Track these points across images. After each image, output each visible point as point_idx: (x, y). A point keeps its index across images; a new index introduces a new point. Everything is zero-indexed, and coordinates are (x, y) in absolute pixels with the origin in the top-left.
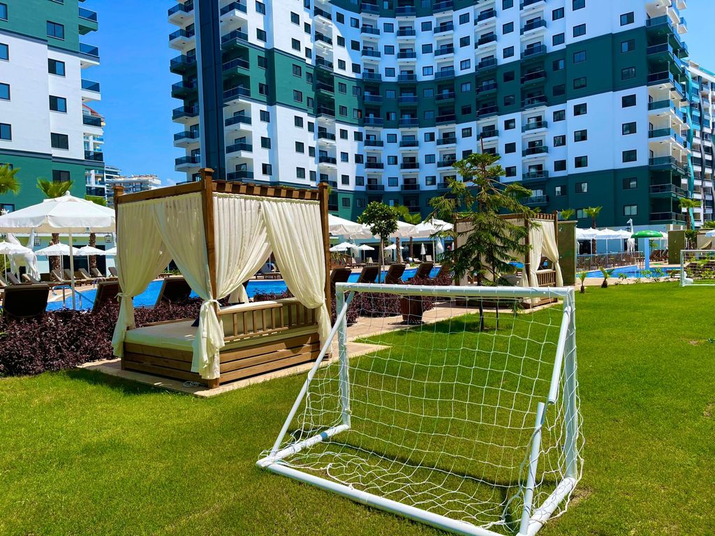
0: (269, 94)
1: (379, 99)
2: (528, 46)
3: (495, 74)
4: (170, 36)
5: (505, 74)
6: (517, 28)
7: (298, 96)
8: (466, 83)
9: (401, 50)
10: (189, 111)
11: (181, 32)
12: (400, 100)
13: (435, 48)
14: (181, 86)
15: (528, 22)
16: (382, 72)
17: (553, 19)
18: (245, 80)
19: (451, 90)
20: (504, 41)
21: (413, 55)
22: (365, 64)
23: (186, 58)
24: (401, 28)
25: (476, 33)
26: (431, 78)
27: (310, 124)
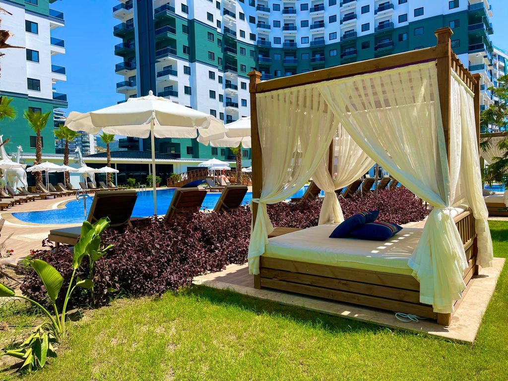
0: (190, 53)
1: (268, 61)
2: (380, 23)
3: (355, 43)
4: (114, 8)
5: (362, 43)
6: (372, 9)
7: (212, 56)
8: (333, 50)
9: (285, 24)
10: (128, 65)
11: (122, 6)
12: (284, 61)
13: (310, 23)
14: (122, 46)
15: (380, 5)
16: (271, 40)
17: (399, 4)
18: (173, 42)
19: (322, 55)
20: (363, 19)
21: (294, 28)
22: (259, 34)
23: (126, 26)
24: (285, 8)
25: (341, 13)
26: (307, 45)
27: (220, 78)
